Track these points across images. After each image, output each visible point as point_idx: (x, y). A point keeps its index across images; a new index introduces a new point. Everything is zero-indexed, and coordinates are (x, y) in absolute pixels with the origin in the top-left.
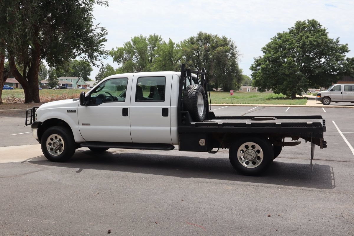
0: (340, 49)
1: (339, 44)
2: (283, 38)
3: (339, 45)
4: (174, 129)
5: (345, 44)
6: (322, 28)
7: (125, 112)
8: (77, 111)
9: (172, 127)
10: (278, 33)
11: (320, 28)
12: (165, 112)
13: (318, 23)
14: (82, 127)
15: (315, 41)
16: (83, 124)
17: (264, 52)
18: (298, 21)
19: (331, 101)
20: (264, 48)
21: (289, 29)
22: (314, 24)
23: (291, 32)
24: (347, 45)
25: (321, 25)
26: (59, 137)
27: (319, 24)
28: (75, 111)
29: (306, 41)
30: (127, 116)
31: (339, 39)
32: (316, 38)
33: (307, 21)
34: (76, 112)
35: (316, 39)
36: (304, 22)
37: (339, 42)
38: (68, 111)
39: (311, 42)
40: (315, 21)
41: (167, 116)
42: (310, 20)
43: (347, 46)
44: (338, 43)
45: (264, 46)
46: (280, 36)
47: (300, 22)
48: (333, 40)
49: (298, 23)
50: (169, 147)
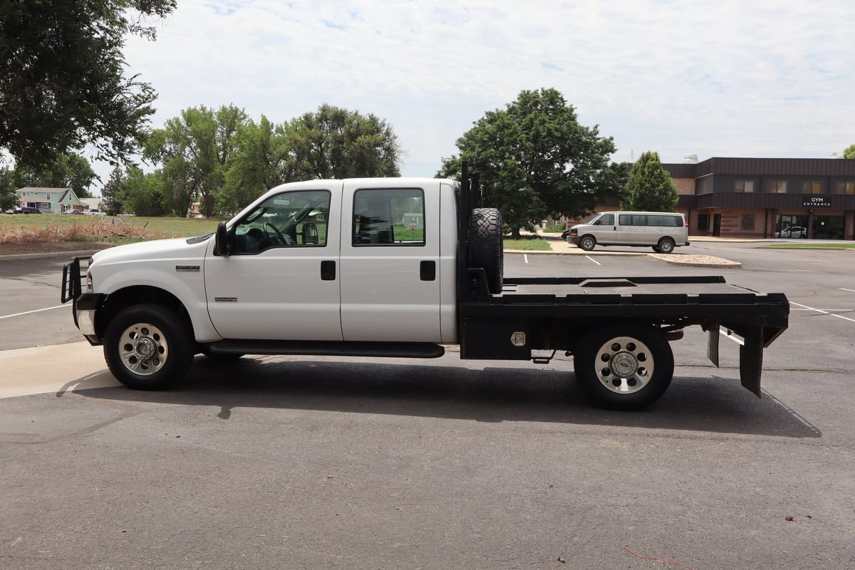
0: (601, 146)
1: (598, 136)
2: (498, 122)
3: (599, 139)
4: (449, 308)
5: (608, 138)
6: (567, 105)
7: (328, 270)
8: (201, 268)
9: (445, 304)
10: (488, 111)
11: (563, 105)
12: (428, 270)
13: (560, 96)
14: (214, 305)
15: (556, 130)
16: (218, 300)
17: (461, 148)
18: (524, 91)
19: (595, 243)
20: (460, 140)
21: (509, 106)
22: (553, 97)
23: (511, 110)
24: (612, 139)
25: (565, 99)
26: (154, 330)
27: (562, 99)
28: (196, 268)
29: (541, 128)
30: (334, 279)
31: (598, 128)
32: (558, 124)
33: (540, 92)
34: (199, 271)
35: (558, 126)
36: (536, 92)
37: (598, 133)
38: (177, 267)
39: (549, 131)
40: (556, 93)
41: (432, 278)
42: (546, 89)
43: (612, 142)
44: (595, 134)
45: (461, 135)
46: (492, 118)
47: (528, 92)
48: (587, 128)
49: (525, 95)
50: (433, 349)
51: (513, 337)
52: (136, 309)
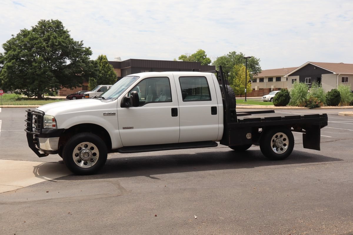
0: (85, 51)
1: (83, 46)
2: (29, 36)
3: (83, 48)
5: (88, 47)
6: (65, 29)
7: (174, 112)
8: (116, 114)
9: (220, 124)
10: (22, 29)
11: (63, 29)
12: (214, 110)
13: (61, 24)
14: (122, 131)
15: (63, 42)
16: (124, 128)
17: (5, 49)
18: (42, 20)
20: (4, 45)
21: (33, 27)
22: (58, 25)
23: (34, 30)
24: (90, 48)
25: (64, 26)
27: (62, 26)
29: (55, 40)
30: (177, 116)
31: (83, 42)
32: (63, 39)
33: (51, 21)
34: (115, 115)
35: (64, 40)
36: (48, 21)
37: (83, 44)
39: (59, 42)
41: (216, 114)
42: (54, 20)
43: (90, 50)
44: (82, 45)
45: (5, 42)
46: (25, 33)
47: (44, 21)
48: (78, 42)
49: (43, 22)
51: (247, 136)
52: (82, 135)
